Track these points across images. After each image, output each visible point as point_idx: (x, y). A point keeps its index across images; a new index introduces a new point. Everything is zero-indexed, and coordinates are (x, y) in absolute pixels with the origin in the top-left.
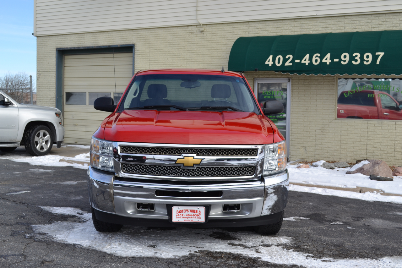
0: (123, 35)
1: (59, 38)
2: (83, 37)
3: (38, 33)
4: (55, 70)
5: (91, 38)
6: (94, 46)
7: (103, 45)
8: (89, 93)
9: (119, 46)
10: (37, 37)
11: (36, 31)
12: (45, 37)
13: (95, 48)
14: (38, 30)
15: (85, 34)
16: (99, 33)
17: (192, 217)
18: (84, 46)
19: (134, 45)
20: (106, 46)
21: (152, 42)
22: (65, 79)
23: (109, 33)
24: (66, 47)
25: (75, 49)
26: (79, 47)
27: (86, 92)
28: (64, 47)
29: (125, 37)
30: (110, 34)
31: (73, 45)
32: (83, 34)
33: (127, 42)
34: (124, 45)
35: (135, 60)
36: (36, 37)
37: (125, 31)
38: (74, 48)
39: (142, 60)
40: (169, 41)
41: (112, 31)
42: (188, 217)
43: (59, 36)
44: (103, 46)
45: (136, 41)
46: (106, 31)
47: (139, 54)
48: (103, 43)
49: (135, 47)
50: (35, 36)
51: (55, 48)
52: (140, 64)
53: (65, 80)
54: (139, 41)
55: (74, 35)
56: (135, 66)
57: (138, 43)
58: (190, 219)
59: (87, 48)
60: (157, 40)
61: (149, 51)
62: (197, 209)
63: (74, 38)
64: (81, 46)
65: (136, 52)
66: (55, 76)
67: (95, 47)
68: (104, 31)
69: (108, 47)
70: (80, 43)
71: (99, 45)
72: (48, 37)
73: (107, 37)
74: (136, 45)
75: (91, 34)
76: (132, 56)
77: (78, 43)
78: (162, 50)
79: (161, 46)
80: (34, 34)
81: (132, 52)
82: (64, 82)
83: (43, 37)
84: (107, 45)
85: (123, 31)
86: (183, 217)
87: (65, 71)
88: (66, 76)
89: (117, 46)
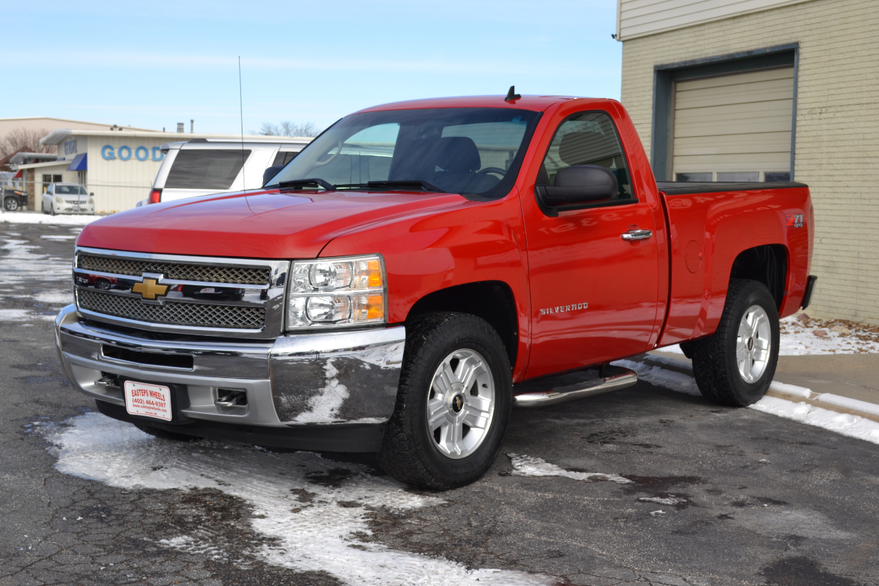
0: (778, 22)
1: (659, 41)
2: (702, 35)
3: (625, 33)
4: (651, 121)
5: (717, 35)
6: (720, 54)
7: (738, 50)
8: (718, 173)
9: (768, 51)
10: (623, 41)
11: (620, 29)
12: (636, 41)
13: (723, 59)
14: (624, 24)
15: (707, 27)
16: (731, 22)
17: (155, 406)
18: (703, 57)
19: (797, 44)
20: (744, 52)
21: (835, 34)
22: (676, 141)
23: (750, 18)
24: (670, 62)
25: (687, 65)
26: (693, 61)
27: (712, 173)
28: (667, 62)
29: (781, 27)
30: (753, 21)
31: (683, 56)
32: (702, 28)
33: (784, 37)
34: (777, 47)
35: (799, 84)
36: (621, 43)
37: (781, 11)
38: (686, 62)
39: (813, 83)
40: (870, 28)
41: (756, 13)
42: (149, 405)
43: (660, 36)
44: (738, 53)
45: (801, 34)
46: (743, 13)
47: (807, 67)
48: (738, 46)
49: (801, 51)
50: (618, 40)
51: (652, 66)
52: (808, 95)
53: (675, 143)
54: (808, 33)
55: (686, 31)
56: (799, 101)
57: (806, 39)
58: (153, 411)
59: (707, 61)
60: (845, 26)
61: (827, 59)
62: (158, 391)
63: (687, 38)
64: (699, 57)
65: (801, 62)
66: (650, 133)
67: (722, 56)
68: (740, 14)
69: (746, 55)
70: (696, 49)
71: (731, 52)
72: (641, 40)
73: (747, 28)
74: (801, 45)
75: (716, 25)
76: (793, 76)
77: (692, 49)
78: (854, 54)
79: (854, 42)
80: (616, 35)
81: (793, 66)
82: (673, 149)
83: (633, 42)
84: (746, 49)
85: (777, 12)
86: (142, 405)
87: (677, 121)
88: (678, 133)
89: (764, 52)
